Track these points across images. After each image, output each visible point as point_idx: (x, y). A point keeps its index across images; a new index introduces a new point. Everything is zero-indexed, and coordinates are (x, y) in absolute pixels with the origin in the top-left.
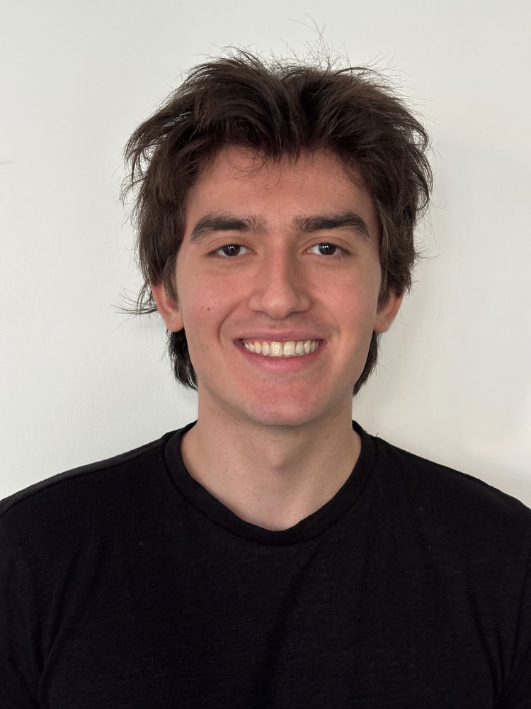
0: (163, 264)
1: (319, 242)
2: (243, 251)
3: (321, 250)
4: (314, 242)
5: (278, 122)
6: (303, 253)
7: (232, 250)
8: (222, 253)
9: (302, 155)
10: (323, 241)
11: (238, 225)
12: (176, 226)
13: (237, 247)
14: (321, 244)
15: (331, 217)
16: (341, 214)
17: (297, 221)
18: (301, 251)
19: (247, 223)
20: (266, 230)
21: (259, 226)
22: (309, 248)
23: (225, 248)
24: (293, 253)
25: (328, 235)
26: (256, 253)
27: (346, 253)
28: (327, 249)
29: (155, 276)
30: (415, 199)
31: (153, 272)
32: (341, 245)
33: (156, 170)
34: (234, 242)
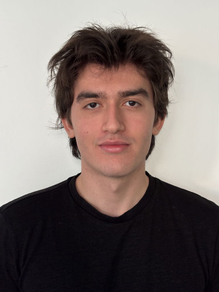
0: (66, 111)
1: (128, 101)
2: (98, 106)
3: (130, 104)
4: (127, 100)
5: (109, 54)
6: (122, 105)
7: (93, 105)
8: (89, 107)
9: (120, 67)
10: (130, 100)
11: (95, 96)
12: (70, 96)
13: (95, 104)
14: (130, 101)
15: (133, 91)
16: (137, 90)
17: (119, 93)
18: (121, 104)
19: (99, 95)
20: (107, 98)
21: (104, 96)
22: (125, 103)
23: (90, 105)
24: (118, 106)
25: (132, 98)
26: (103, 106)
27: (140, 105)
28: (132, 103)
29: (63, 115)
30: (168, 80)
31: (62, 114)
32: (138, 102)
33: (61, 74)
34: (94, 102)
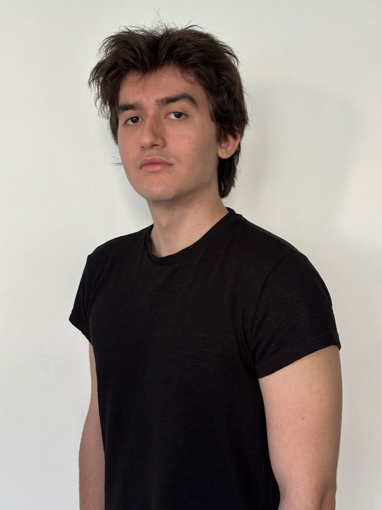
1: (172, 111)
2: (140, 119)
3: (175, 116)
6: (165, 117)
7: (135, 120)
8: (130, 122)
13: (137, 118)
14: (175, 113)
15: (174, 97)
16: (179, 95)
17: (157, 101)
19: (135, 105)
22: (169, 114)
23: (132, 119)
26: (145, 120)
27: (187, 116)
28: (178, 115)
34: (135, 116)
